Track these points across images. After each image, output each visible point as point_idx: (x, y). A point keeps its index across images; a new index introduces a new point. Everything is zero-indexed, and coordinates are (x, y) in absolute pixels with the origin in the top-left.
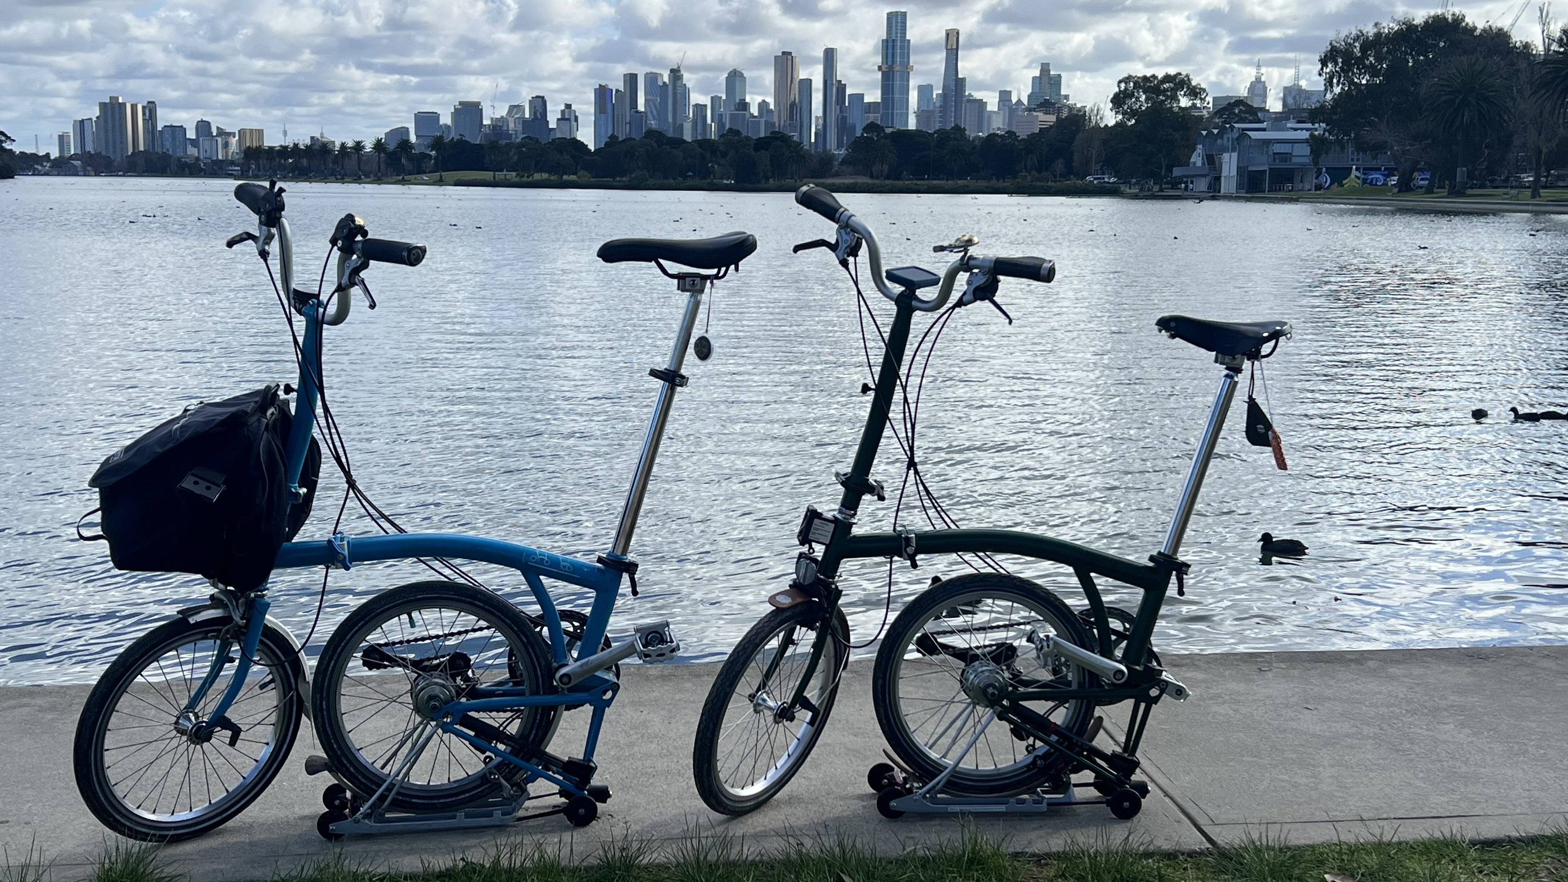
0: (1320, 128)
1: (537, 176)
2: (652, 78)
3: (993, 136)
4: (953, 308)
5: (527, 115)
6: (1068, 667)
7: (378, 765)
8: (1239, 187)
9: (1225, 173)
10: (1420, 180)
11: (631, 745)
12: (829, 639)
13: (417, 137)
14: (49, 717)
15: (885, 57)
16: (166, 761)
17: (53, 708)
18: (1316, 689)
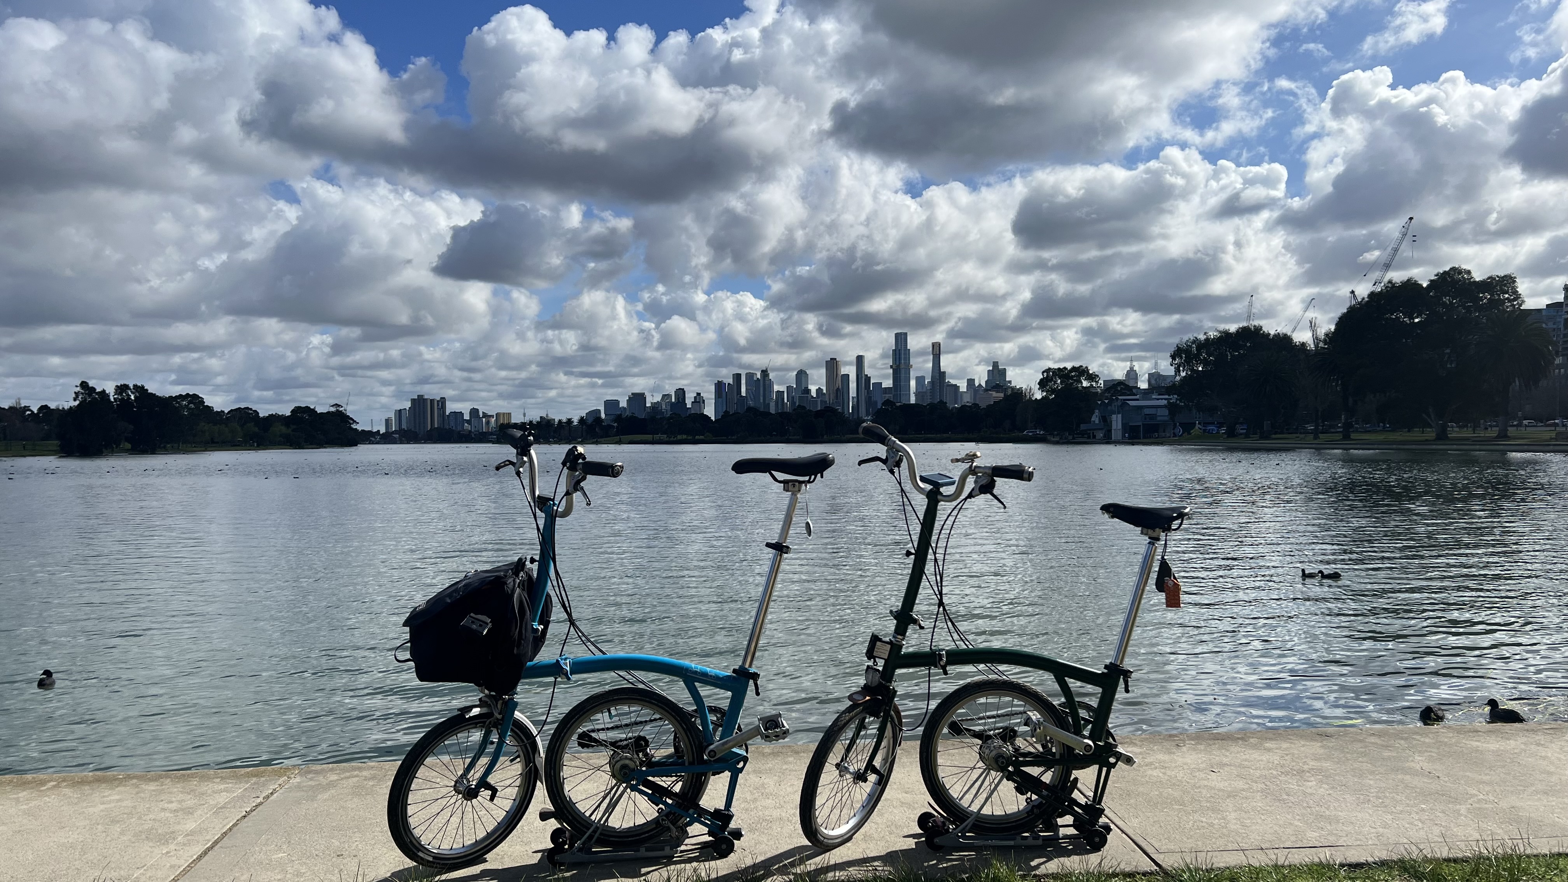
0: (1174, 398)
1: (679, 437)
2: (750, 376)
3: (963, 407)
4: (965, 499)
5: (673, 400)
6: (1052, 743)
7: (587, 814)
8: (1123, 436)
9: (1114, 427)
10: (1241, 429)
11: (755, 800)
12: (889, 725)
13: (606, 415)
14: (371, 783)
15: (895, 360)
16: (447, 813)
17: (373, 778)
18: (1217, 758)
